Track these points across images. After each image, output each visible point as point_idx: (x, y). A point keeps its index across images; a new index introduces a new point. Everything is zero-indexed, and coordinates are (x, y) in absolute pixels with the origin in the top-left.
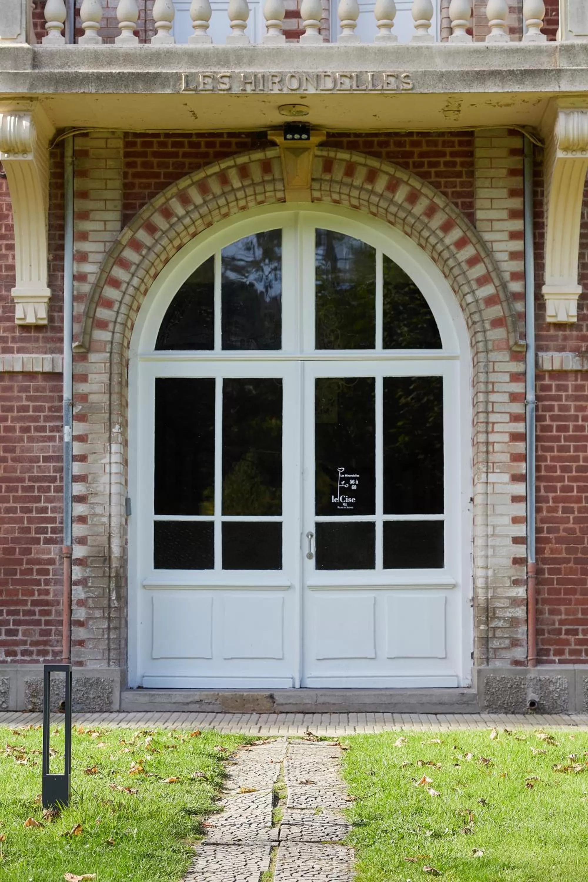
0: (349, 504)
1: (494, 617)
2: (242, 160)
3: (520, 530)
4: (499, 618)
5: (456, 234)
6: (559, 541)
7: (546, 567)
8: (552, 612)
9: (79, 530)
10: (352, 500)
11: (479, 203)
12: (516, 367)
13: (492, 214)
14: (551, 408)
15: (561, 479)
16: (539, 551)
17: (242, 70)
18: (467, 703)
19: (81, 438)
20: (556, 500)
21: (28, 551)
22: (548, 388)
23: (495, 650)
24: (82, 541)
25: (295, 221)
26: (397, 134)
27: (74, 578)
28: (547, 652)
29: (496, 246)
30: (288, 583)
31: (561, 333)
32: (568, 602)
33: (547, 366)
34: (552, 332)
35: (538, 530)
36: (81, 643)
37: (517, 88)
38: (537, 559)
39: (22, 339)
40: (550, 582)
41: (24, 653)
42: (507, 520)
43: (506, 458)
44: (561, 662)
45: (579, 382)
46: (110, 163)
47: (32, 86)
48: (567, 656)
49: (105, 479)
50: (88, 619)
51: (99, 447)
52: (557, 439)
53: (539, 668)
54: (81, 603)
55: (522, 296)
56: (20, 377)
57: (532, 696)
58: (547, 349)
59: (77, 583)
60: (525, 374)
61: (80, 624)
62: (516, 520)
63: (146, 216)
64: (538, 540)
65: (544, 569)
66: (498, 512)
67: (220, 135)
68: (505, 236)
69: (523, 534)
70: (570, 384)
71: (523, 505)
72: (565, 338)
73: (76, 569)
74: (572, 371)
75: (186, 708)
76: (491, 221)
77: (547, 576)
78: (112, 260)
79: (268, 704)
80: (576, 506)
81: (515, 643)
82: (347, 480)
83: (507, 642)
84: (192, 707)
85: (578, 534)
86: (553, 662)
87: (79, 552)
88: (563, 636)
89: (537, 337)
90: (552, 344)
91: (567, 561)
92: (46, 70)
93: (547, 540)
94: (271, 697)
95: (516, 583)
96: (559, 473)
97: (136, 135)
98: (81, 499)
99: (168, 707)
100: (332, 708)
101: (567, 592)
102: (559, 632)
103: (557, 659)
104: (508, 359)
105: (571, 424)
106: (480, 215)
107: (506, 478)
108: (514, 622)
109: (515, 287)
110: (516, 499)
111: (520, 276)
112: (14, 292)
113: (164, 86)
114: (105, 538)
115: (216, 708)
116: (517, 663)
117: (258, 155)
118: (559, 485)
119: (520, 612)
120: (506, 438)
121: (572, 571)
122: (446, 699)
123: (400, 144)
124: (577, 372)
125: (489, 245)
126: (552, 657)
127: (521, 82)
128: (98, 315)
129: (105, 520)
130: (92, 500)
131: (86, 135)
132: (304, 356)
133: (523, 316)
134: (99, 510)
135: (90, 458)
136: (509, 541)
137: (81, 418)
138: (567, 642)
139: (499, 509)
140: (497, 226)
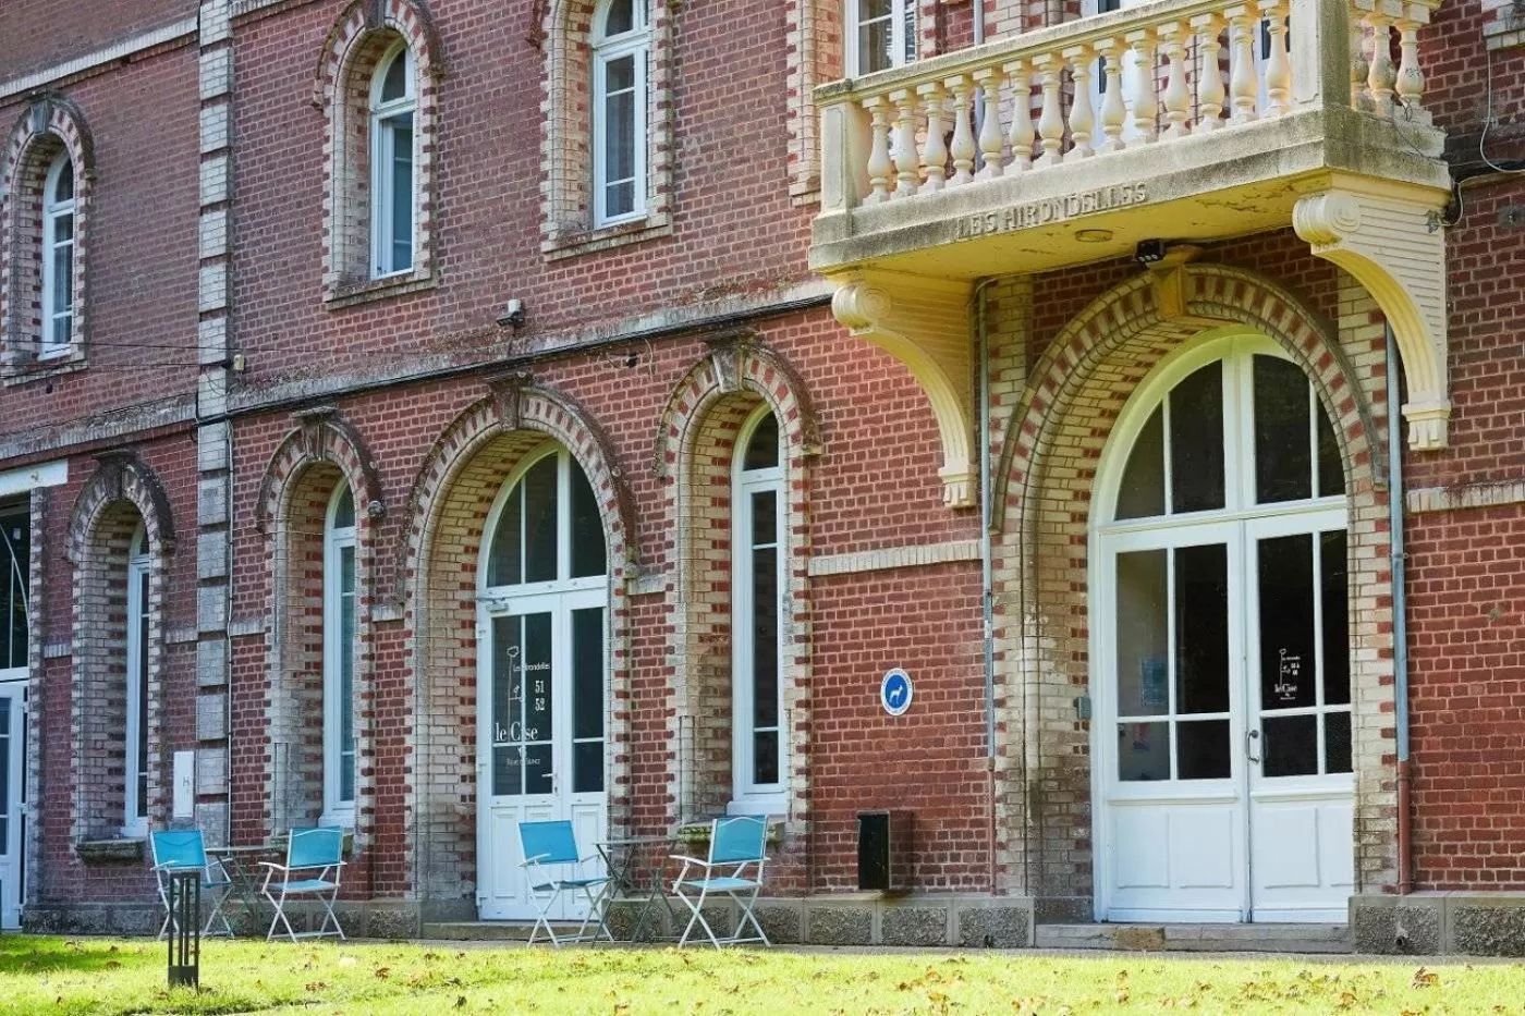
0: (1292, 694)
1: (1366, 832)
2: (1123, 290)
3: (1389, 720)
4: (1370, 833)
5: (1320, 350)
6: (1436, 731)
7: (1422, 766)
8: (1431, 824)
9: (999, 739)
10: (1294, 689)
11: (1343, 308)
12: (1380, 512)
13: (1354, 321)
14: (1423, 562)
15: (1436, 652)
16: (1412, 746)
17: (1003, 207)
18: (1339, 940)
19: (999, 634)
20: (1432, 679)
21: (965, 765)
22: (1419, 535)
23: (1367, 872)
24: (1002, 751)
25: (1230, 349)
26: (1270, 234)
27: (997, 794)
28: (1425, 876)
29: (1359, 361)
30: (1232, 795)
31: (1432, 463)
32: (1446, 810)
33: (1415, 508)
34: (1424, 463)
35: (1412, 719)
36: (1003, 868)
37: (1249, 179)
38: (1410, 756)
39: (958, 524)
40: (1425, 785)
41: (967, 880)
42: (1375, 708)
43: (1373, 628)
44: (1440, 888)
45: (1452, 525)
46: (1016, 312)
47: (846, 256)
48: (1446, 881)
49: (1019, 679)
50: (1009, 840)
51: (1012, 643)
52: (1430, 600)
53: (1413, 896)
54: (1003, 822)
55: (1383, 421)
56: (956, 568)
57: (1401, 932)
58: (1416, 485)
59: (998, 801)
60: (1389, 520)
61: (1002, 846)
62: (1384, 708)
63: (1044, 369)
64: (1411, 732)
65: (1419, 770)
66: (1367, 697)
67: (1111, 263)
68: (1366, 346)
69: (1391, 725)
70: (1443, 527)
71: (1390, 688)
72: (1437, 469)
73: (998, 783)
74: (1443, 511)
75: (1088, 944)
76: (1353, 329)
77: (1424, 777)
78: (1017, 425)
79: (1157, 939)
80: (1451, 685)
81: (1386, 865)
82: (1288, 664)
83: (1379, 862)
84: (1095, 942)
85: (1455, 722)
86: (1431, 888)
87: (1001, 764)
88: (1442, 855)
89: (1404, 472)
90: (1423, 477)
91: (1443, 757)
92: (862, 235)
93: (1423, 732)
94: (1162, 931)
95: (1386, 787)
96: (1434, 644)
97: (1045, 275)
98: (1000, 703)
99: (1075, 942)
100: (1215, 946)
101: (1448, 797)
102: (1436, 849)
103: (1435, 884)
104: (1372, 502)
105: (1445, 580)
106: (1343, 323)
107: (1374, 654)
108: (1383, 835)
109: (1377, 410)
110: (1384, 681)
111: (1381, 396)
112: (941, 472)
113: (944, 236)
114: (1020, 747)
115: (1114, 944)
116: (1388, 889)
117: (1137, 283)
118: (1434, 659)
119: (1390, 825)
120: (1373, 603)
121: (1448, 770)
122: (1319, 936)
123: (1273, 246)
124: (1449, 511)
125: (1351, 360)
126: (1431, 883)
127: (1243, 172)
128: (1010, 490)
129: (1020, 726)
130: (1010, 703)
131: (995, 284)
132: (1245, 514)
133: (1385, 446)
134: (1015, 715)
135: (1008, 655)
136: (1378, 734)
137: (998, 610)
138: (1445, 863)
139: (1369, 695)
140: (1359, 334)
